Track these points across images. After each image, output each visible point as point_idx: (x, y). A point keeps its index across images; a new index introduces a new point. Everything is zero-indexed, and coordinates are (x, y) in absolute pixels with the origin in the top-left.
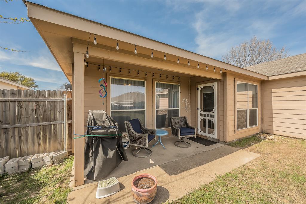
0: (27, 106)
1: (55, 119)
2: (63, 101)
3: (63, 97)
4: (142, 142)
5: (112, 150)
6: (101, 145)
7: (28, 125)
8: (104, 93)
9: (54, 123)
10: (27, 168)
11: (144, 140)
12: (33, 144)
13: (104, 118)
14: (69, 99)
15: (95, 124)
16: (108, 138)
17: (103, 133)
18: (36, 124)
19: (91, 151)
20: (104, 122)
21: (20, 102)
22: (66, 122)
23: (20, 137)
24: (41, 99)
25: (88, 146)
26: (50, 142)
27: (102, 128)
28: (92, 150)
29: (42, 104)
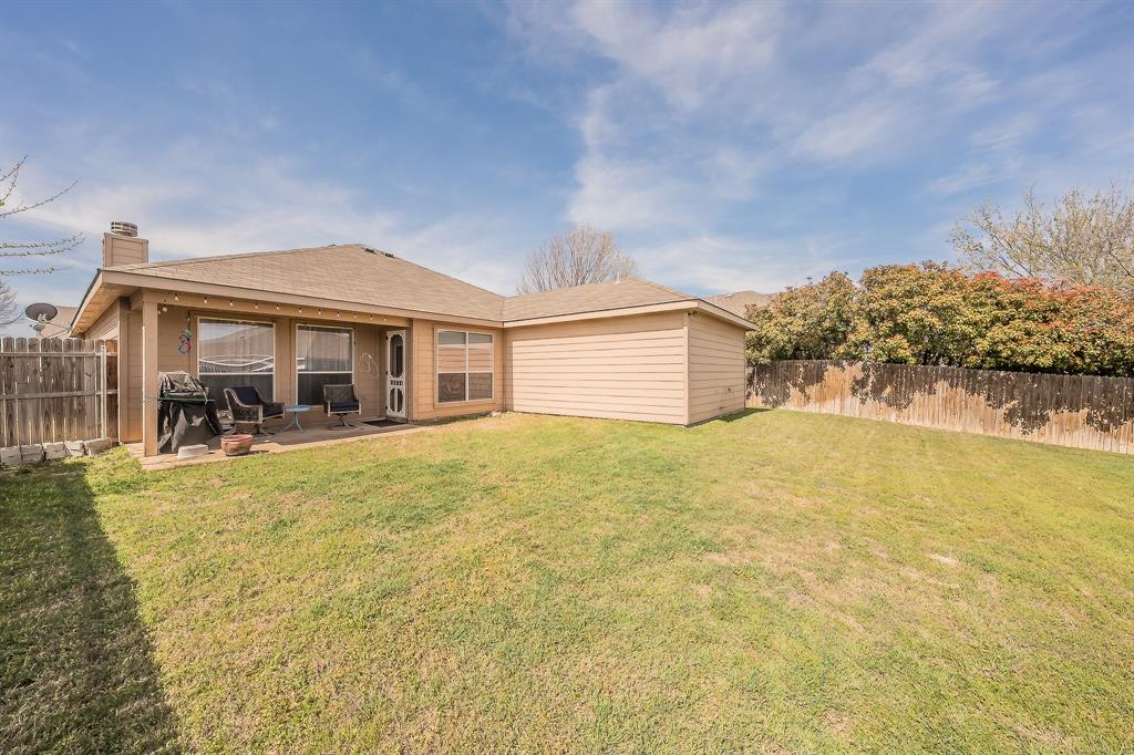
0: (23, 365)
1: (80, 388)
2: (99, 357)
3: (98, 351)
4: (252, 415)
5: (199, 417)
6: (182, 411)
7: (27, 396)
8: (185, 348)
9: (79, 393)
10: (37, 459)
11: (256, 413)
12: (37, 428)
13: (187, 379)
14: (109, 354)
15: (173, 386)
16: (194, 403)
17: (185, 397)
18: (41, 395)
19: (167, 419)
20: (186, 385)
21: (10, 358)
22: (104, 392)
23: (11, 415)
24: (53, 353)
25: (162, 414)
26: (70, 425)
27: (183, 391)
28: (169, 416)
29: (53, 362)
